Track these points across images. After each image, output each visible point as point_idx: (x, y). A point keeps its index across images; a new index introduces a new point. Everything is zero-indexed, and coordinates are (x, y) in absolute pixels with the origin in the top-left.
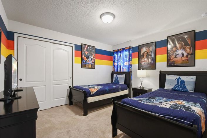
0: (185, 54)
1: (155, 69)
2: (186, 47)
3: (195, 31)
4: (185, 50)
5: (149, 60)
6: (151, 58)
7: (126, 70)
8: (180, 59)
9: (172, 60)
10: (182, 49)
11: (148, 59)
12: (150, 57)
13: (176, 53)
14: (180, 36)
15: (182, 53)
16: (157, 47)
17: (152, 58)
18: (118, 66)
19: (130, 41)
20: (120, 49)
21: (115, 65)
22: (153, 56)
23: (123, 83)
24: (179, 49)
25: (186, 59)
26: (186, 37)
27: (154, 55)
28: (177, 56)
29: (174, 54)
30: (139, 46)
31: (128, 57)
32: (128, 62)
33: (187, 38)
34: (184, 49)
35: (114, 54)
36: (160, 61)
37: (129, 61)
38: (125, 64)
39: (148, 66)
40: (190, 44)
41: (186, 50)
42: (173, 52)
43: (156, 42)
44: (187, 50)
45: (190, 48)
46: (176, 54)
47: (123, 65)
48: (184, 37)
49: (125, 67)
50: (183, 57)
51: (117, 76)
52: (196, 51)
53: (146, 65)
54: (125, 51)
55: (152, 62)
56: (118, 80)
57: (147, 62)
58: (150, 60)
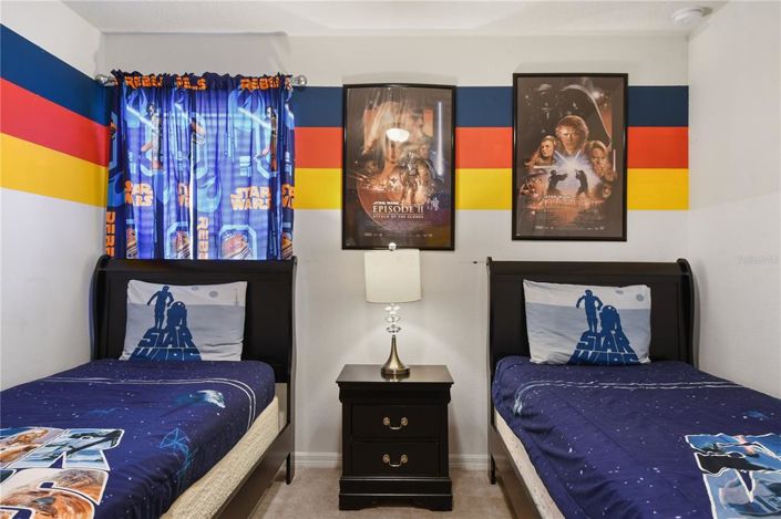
0: (593, 180)
1: (452, 248)
2: (596, 146)
3: (625, 76)
4: (590, 162)
5: (414, 191)
6: (426, 183)
7: (247, 250)
8: (572, 201)
9: (536, 201)
10: (580, 156)
11: (409, 182)
12: (422, 171)
13: (554, 167)
14: (572, 87)
15: (581, 172)
16: (460, 119)
17: (437, 180)
18: (170, 216)
19: (280, 35)
20: (193, 79)
21: (129, 199)
22: (440, 170)
23: (234, 354)
24: (570, 152)
25: (597, 202)
26: (595, 95)
27: (446, 166)
28: (560, 185)
29: (545, 172)
30: (346, 87)
31: (264, 149)
32: (265, 191)
33: (601, 102)
34: (589, 155)
35: (119, 111)
36: (478, 205)
37: (272, 184)
38: (238, 204)
39: (412, 227)
40: (610, 136)
41: (595, 161)
42: (541, 161)
43: (453, 89)
44: (598, 163)
45: (611, 154)
46: (553, 172)
47: (212, 207)
48: (586, 95)
49: (240, 227)
50: (583, 194)
51: (162, 296)
52: (631, 172)
53: (397, 220)
54: (241, 100)
55: (435, 204)
56: (184, 328)
57: (406, 204)
58: (421, 194)
